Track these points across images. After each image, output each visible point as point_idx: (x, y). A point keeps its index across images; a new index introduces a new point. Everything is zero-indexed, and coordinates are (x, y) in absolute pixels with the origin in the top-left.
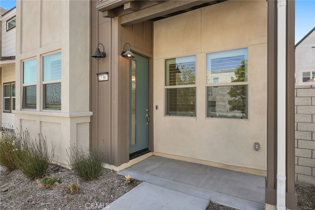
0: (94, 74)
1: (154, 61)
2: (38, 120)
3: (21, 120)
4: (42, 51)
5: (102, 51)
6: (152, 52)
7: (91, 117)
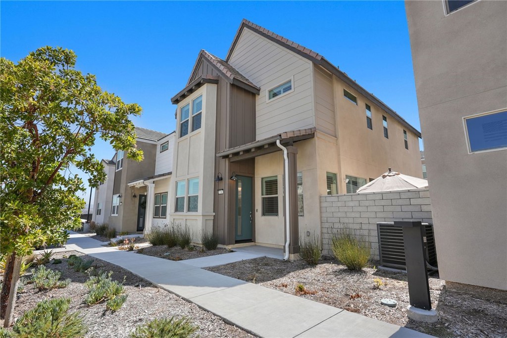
0: (216, 190)
1: (256, 179)
2: (184, 218)
3: (174, 219)
4: (189, 177)
5: (220, 177)
6: (254, 174)
7: (214, 216)
